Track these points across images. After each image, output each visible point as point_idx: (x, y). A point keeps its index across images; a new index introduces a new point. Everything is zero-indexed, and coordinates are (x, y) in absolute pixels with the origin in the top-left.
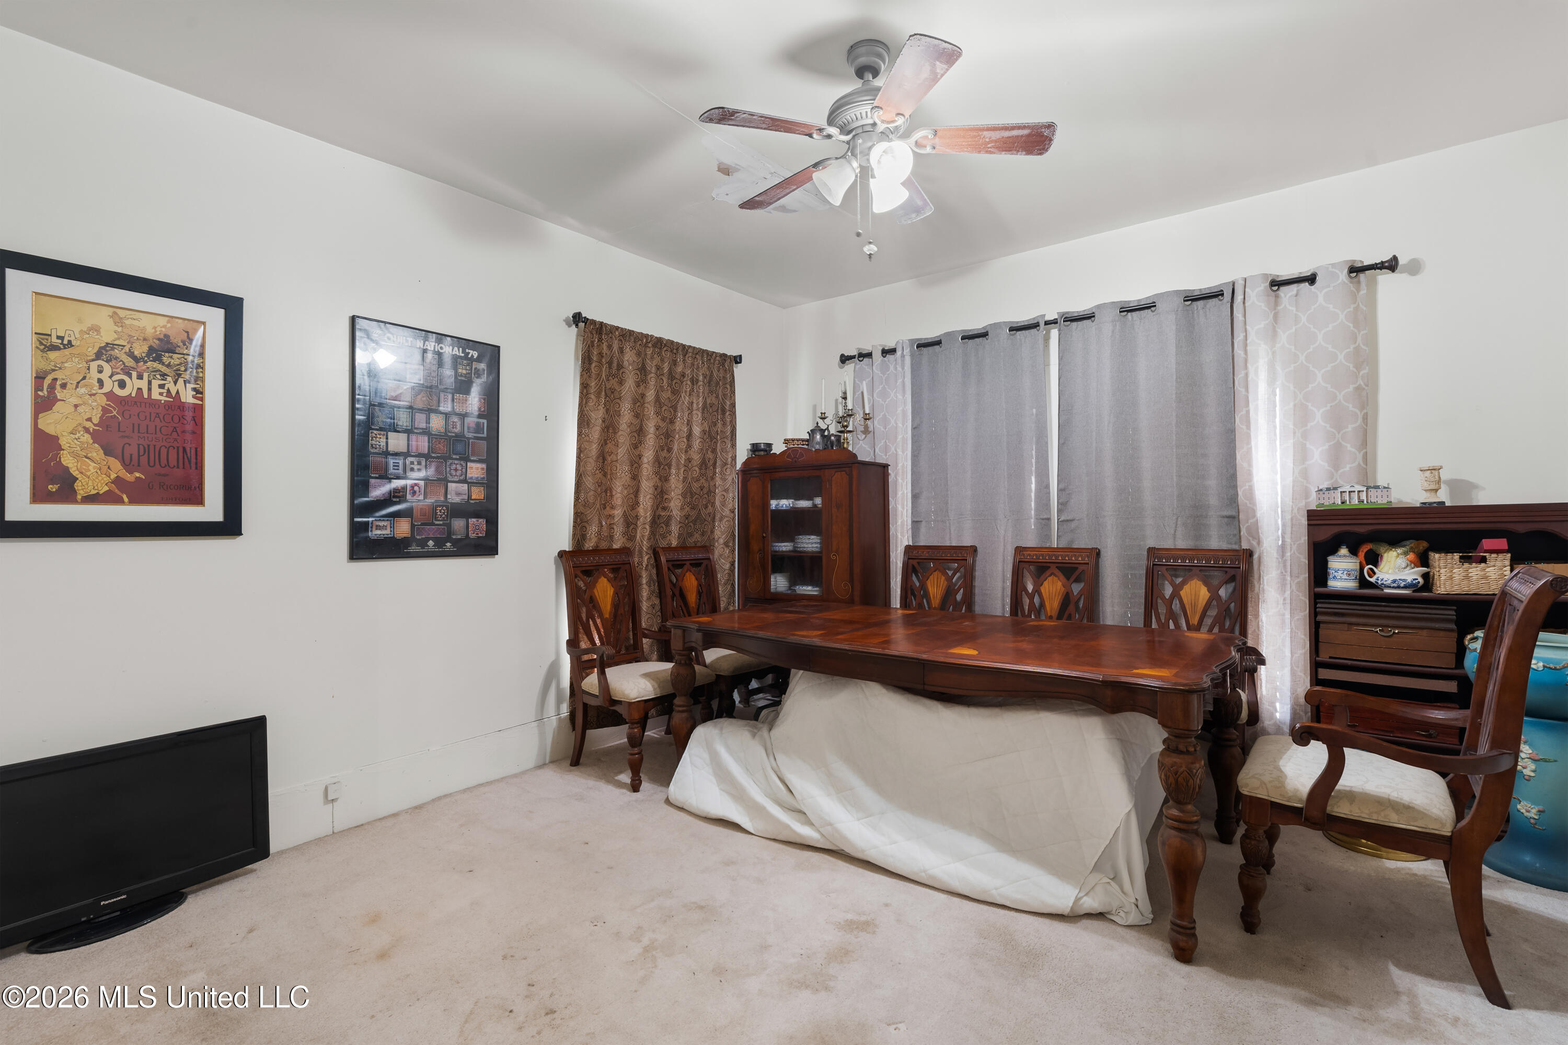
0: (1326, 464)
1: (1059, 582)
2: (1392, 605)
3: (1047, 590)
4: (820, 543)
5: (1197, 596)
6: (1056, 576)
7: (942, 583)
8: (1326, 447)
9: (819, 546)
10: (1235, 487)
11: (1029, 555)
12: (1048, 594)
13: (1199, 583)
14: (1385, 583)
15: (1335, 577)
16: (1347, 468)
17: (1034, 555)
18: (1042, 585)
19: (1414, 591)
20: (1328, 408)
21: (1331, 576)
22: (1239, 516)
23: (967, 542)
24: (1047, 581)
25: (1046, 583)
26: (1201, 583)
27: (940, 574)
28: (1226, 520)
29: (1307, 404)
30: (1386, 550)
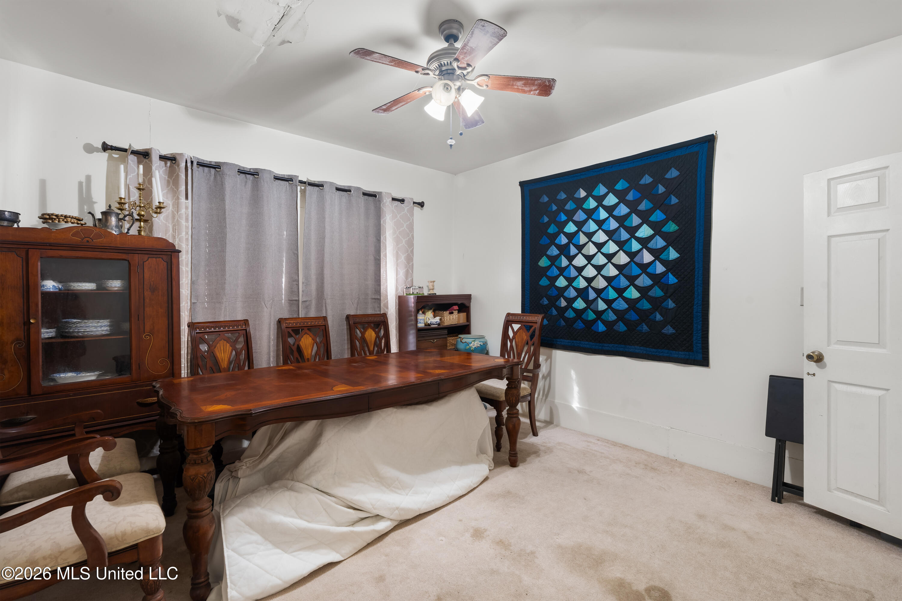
0: (404, 278)
1: (310, 337)
2: (435, 331)
3: (304, 343)
4: (110, 326)
5: (371, 336)
6: (308, 334)
7: (228, 348)
8: (405, 271)
9: (108, 328)
10: (380, 285)
11: (290, 323)
12: (304, 346)
13: (371, 330)
14: (434, 323)
15: (420, 322)
16: (409, 280)
17: (294, 323)
18: (300, 341)
19: (438, 325)
20: (406, 255)
21: (419, 322)
22: (380, 298)
23: (239, 317)
24: (303, 338)
25: (302, 339)
26: (372, 330)
27: (225, 342)
28: (374, 300)
29: (399, 252)
30: (427, 311)
